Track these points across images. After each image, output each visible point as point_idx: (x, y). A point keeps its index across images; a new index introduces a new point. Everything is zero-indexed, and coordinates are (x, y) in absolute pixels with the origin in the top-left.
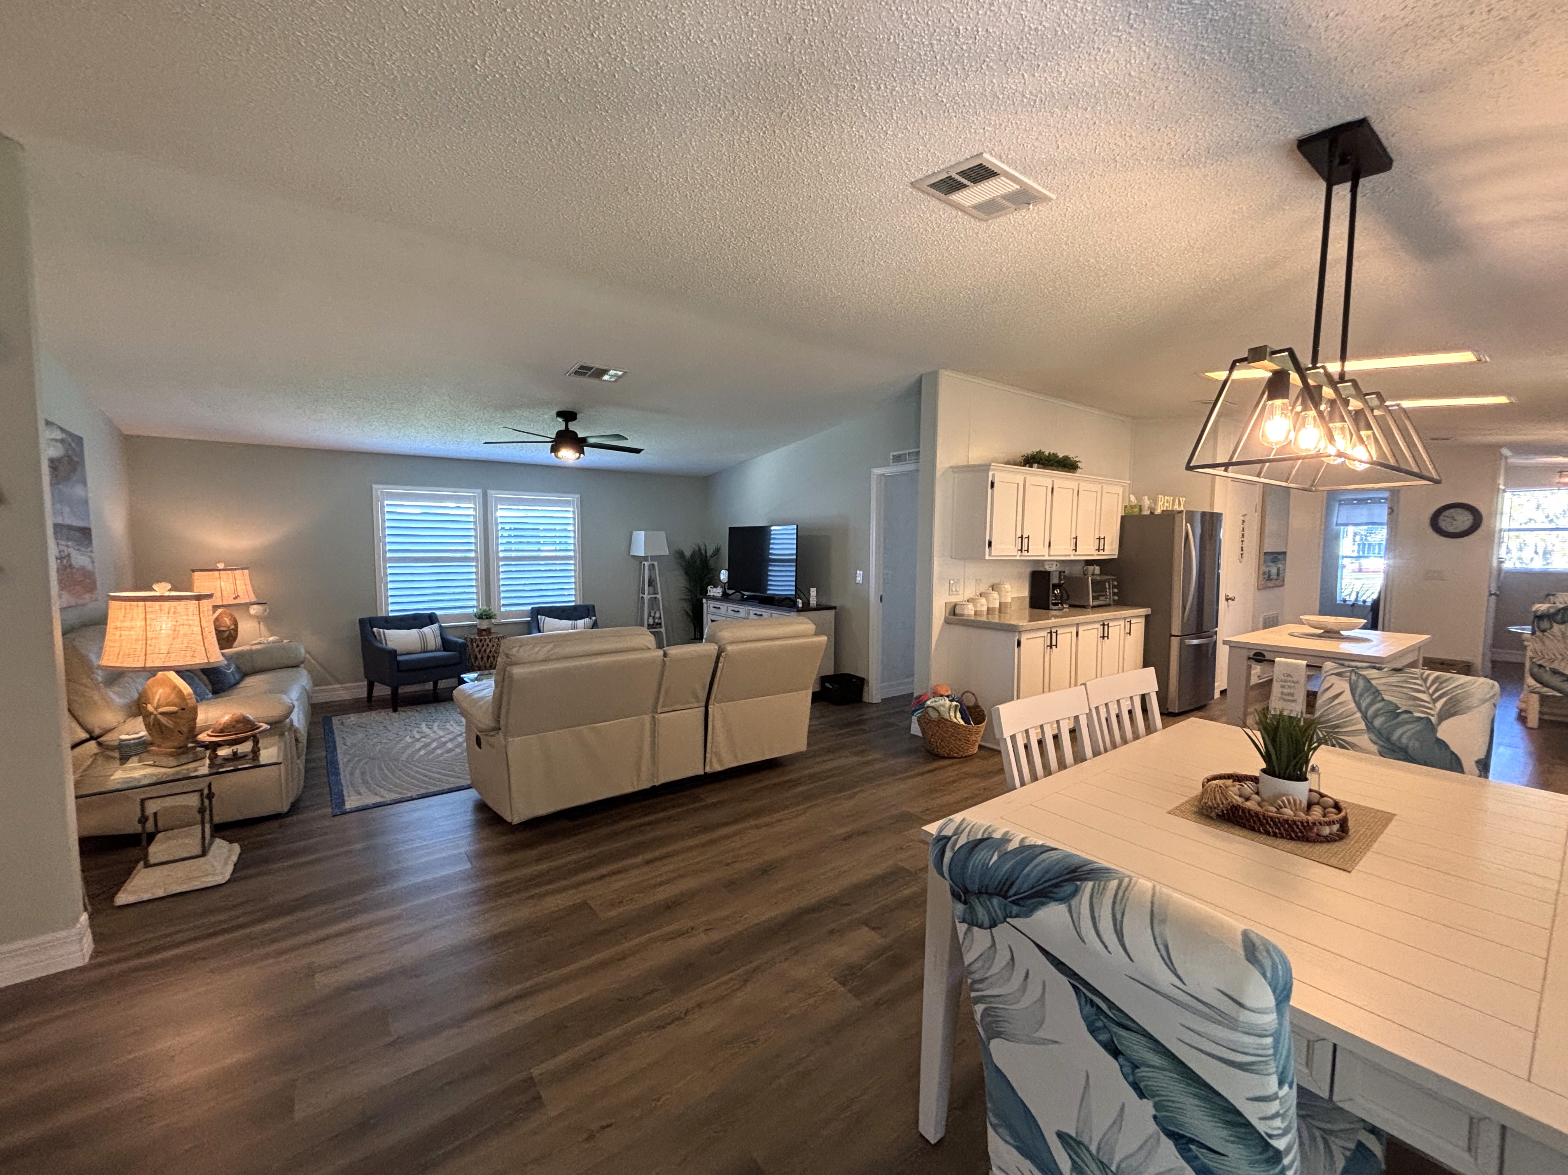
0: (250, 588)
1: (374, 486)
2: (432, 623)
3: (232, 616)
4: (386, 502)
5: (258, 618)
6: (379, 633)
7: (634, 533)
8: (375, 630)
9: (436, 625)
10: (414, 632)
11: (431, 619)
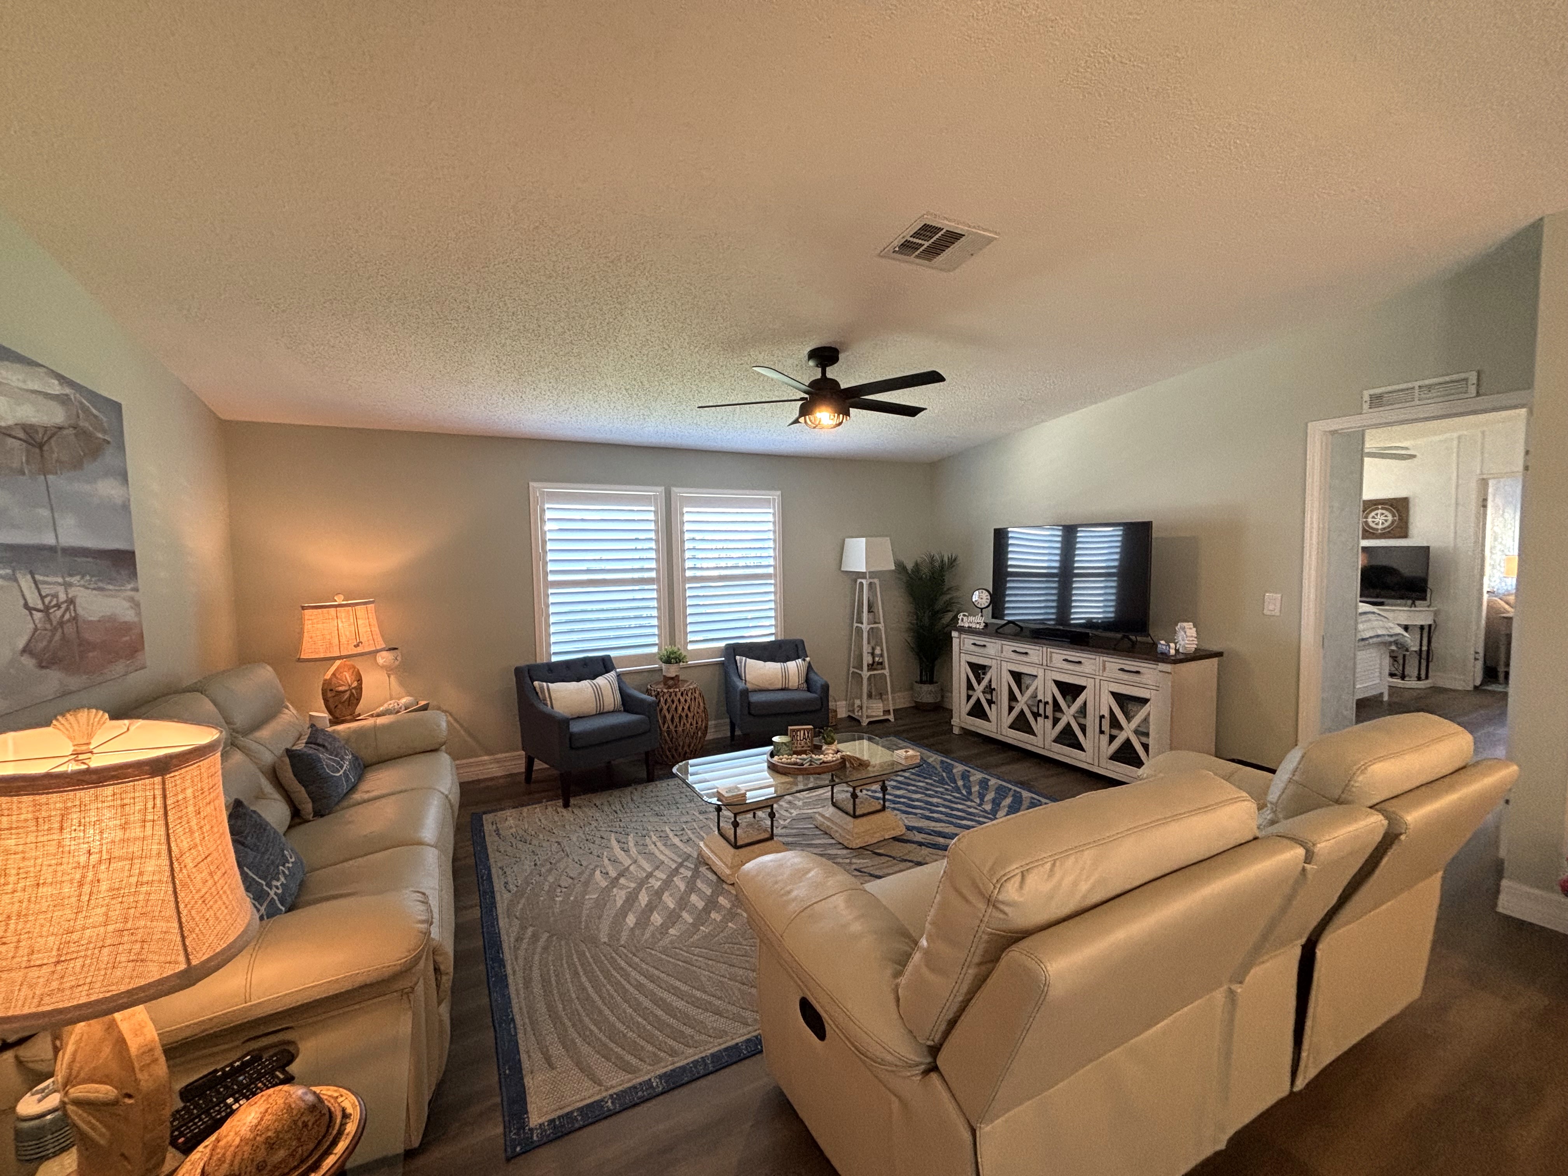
0: (376, 629)
1: (531, 484)
2: (607, 672)
3: (354, 667)
4: (547, 506)
5: (389, 670)
6: (542, 688)
7: (847, 540)
8: (536, 683)
9: (613, 673)
10: (585, 683)
11: (603, 665)
